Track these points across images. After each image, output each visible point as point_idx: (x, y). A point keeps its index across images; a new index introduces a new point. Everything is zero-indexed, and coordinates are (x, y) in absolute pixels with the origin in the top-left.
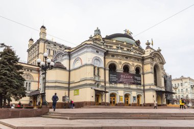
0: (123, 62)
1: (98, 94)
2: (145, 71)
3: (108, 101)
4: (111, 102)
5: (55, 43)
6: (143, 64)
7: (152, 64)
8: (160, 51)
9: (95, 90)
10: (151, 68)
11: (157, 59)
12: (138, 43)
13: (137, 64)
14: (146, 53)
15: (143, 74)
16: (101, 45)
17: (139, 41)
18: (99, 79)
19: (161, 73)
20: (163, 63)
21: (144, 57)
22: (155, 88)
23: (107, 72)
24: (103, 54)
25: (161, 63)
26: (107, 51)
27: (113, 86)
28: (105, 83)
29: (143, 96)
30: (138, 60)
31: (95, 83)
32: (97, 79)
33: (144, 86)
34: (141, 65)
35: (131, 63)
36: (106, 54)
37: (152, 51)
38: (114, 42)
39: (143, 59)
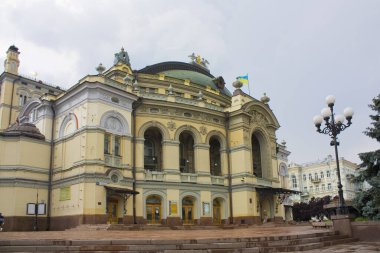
0: (179, 124)
1: (114, 197)
2: (232, 145)
3: (141, 213)
4: (149, 216)
5: (40, 82)
6: (228, 129)
7: (246, 129)
8: (267, 100)
9: (107, 189)
10: (245, 138)
11: (258, 118)
12: (220, 83)
13: (213, 128)
14: (233, 104)
15: (229, 151)
16: (125, 86)
17: (221, 78)
18: (117, 162)
19: (269, 149)
20: (274, 126)
21: (228, 113)
22: (255, 181)
23: (140, 147)
24: (130, 106)
25: (268, 127)
26: (140, 99)
27: (154, 178)
28: (134, 171)
29: (228, 200)
30: (216, 120)
31: (107, 173)
32: (112, 163)
33: (230, 178)
34: (223, 131)
35: (197, 126)
36: (138, 105)
37: (248, 100)
38: (162, 79)
39: (227, 119)
